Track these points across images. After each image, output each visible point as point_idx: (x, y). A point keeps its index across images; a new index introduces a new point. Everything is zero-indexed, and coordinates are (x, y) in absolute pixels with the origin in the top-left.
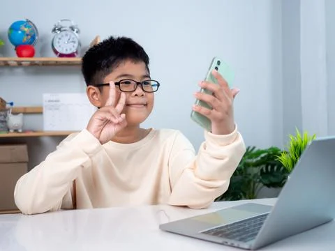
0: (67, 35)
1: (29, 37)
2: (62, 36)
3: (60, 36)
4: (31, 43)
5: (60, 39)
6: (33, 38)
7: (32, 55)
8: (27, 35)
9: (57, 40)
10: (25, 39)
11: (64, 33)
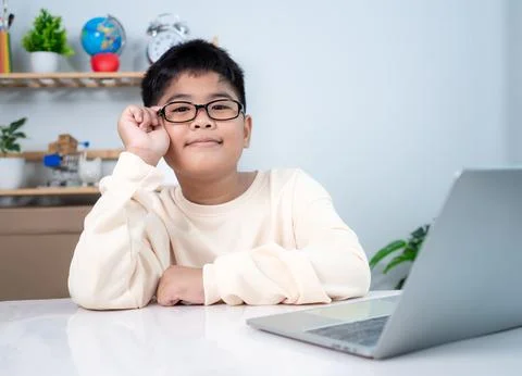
0: (168, 37)
1: (111, 42)
2: (162, 39)
3: (158, 39)
4: (114, 51)
5: (158, 43)
6: (118, 43)
7: (115, 69)
8: (108, 39)
9: (154, 45)
10: (105, 45)
11: (163, 34)
